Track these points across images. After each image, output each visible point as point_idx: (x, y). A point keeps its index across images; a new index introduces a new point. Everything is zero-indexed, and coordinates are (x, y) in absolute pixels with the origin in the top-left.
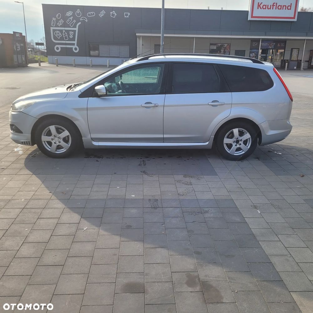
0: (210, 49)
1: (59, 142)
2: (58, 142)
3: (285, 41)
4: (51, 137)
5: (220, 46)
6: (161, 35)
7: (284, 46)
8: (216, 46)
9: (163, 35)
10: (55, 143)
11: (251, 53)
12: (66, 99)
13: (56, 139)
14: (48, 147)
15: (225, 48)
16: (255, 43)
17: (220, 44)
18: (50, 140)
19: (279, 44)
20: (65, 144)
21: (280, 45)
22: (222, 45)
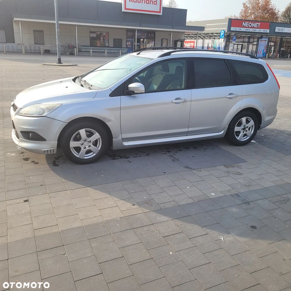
0: (90, 37)
1: (90, 146)
2: (87, 146)
3: (154, 32)
4: (80, 142)
5: (99, 34)
6: (55, 22)
7: (153, 36)
8: (95, 34)
9: (58, 22)
10: (85, 148)
11: (127, 41)
12: (95, 99)
13: (86, 143)
14: (75, 153)
15: (104, 37)
16: (130, 33)
17: (99, 33)
18: (80, 145)
19: (149, 35)
20: (95, 147)
21: (151, 35)
22: (100, 33)
